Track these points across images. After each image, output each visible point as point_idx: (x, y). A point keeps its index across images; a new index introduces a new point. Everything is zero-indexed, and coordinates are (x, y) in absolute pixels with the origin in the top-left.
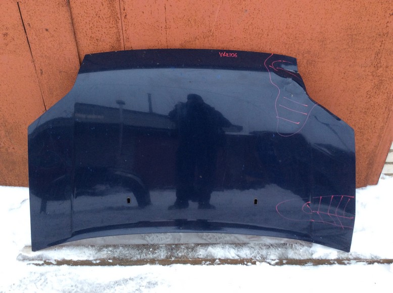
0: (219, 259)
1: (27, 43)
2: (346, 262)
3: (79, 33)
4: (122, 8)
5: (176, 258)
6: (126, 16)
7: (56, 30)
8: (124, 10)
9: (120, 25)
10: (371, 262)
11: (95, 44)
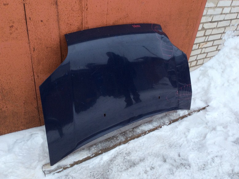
0: (148, 131)
1: (27, 31)
2: (191, 114)
3: (60, 21)
4: (86, 4)
5: (130, 138)
6: (87, 9)
7: (47, 20)
8: (87, 5)
9: (83, 14)
10: (199, 111)
11: (69, 28)
